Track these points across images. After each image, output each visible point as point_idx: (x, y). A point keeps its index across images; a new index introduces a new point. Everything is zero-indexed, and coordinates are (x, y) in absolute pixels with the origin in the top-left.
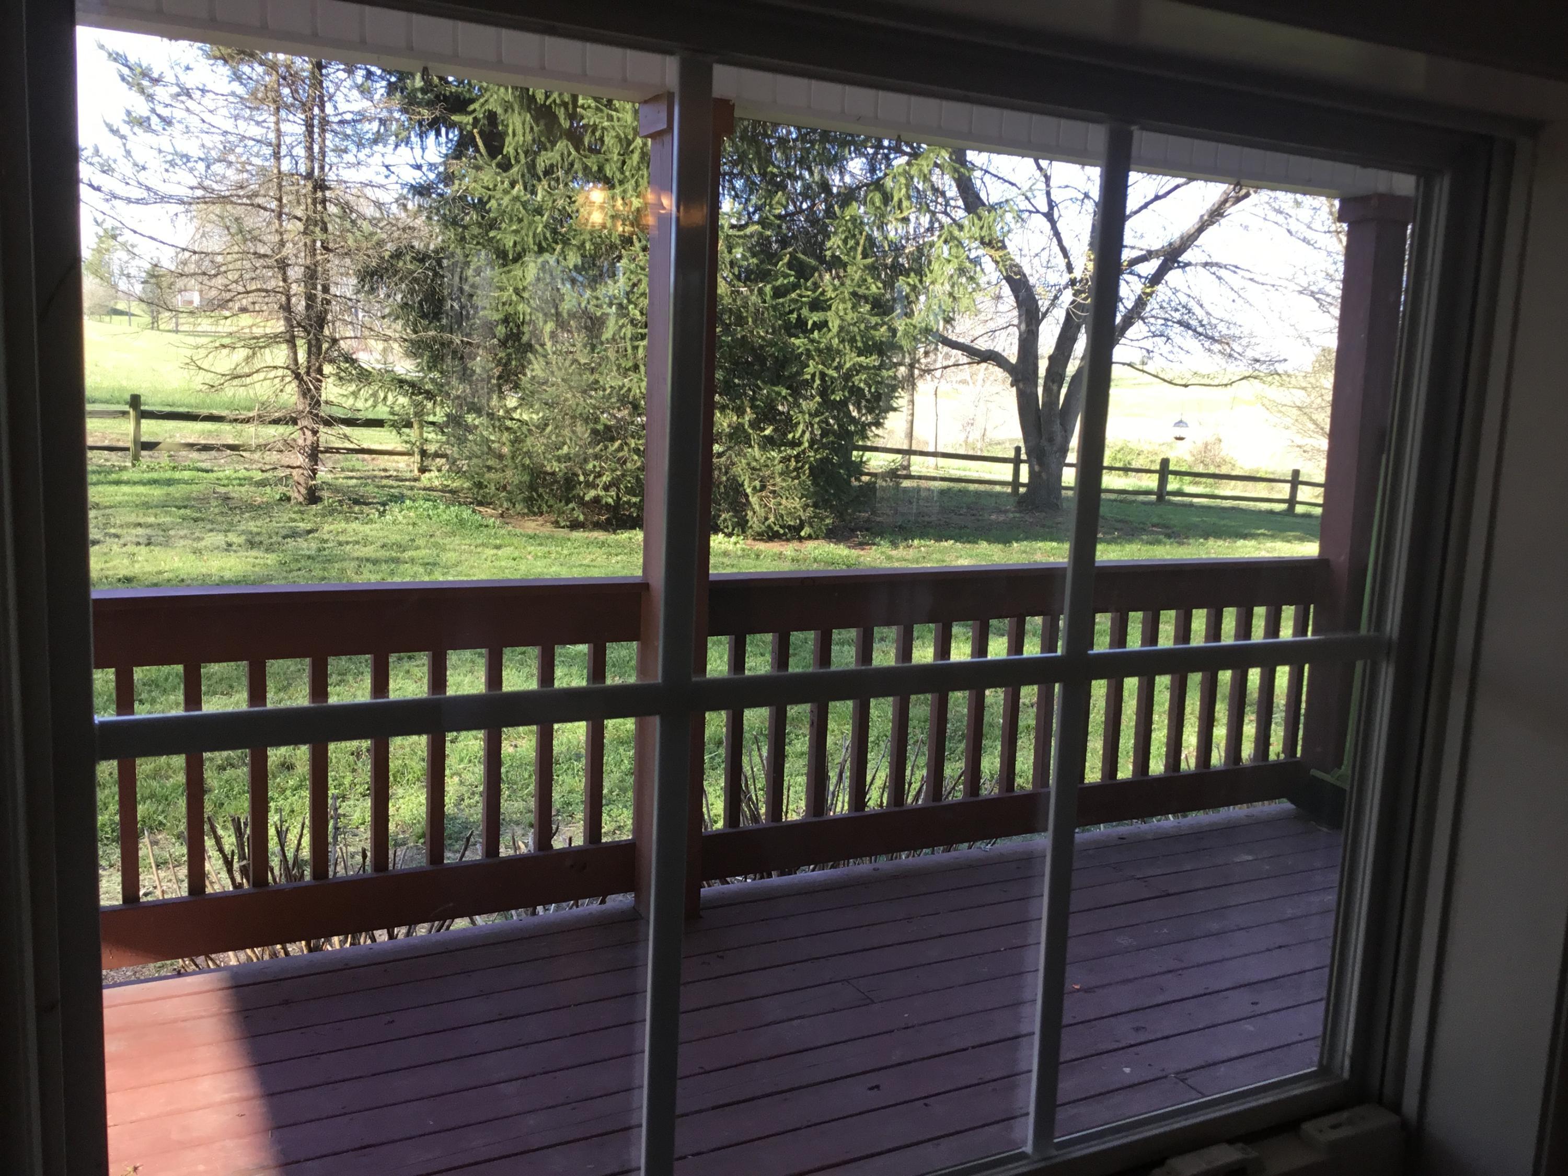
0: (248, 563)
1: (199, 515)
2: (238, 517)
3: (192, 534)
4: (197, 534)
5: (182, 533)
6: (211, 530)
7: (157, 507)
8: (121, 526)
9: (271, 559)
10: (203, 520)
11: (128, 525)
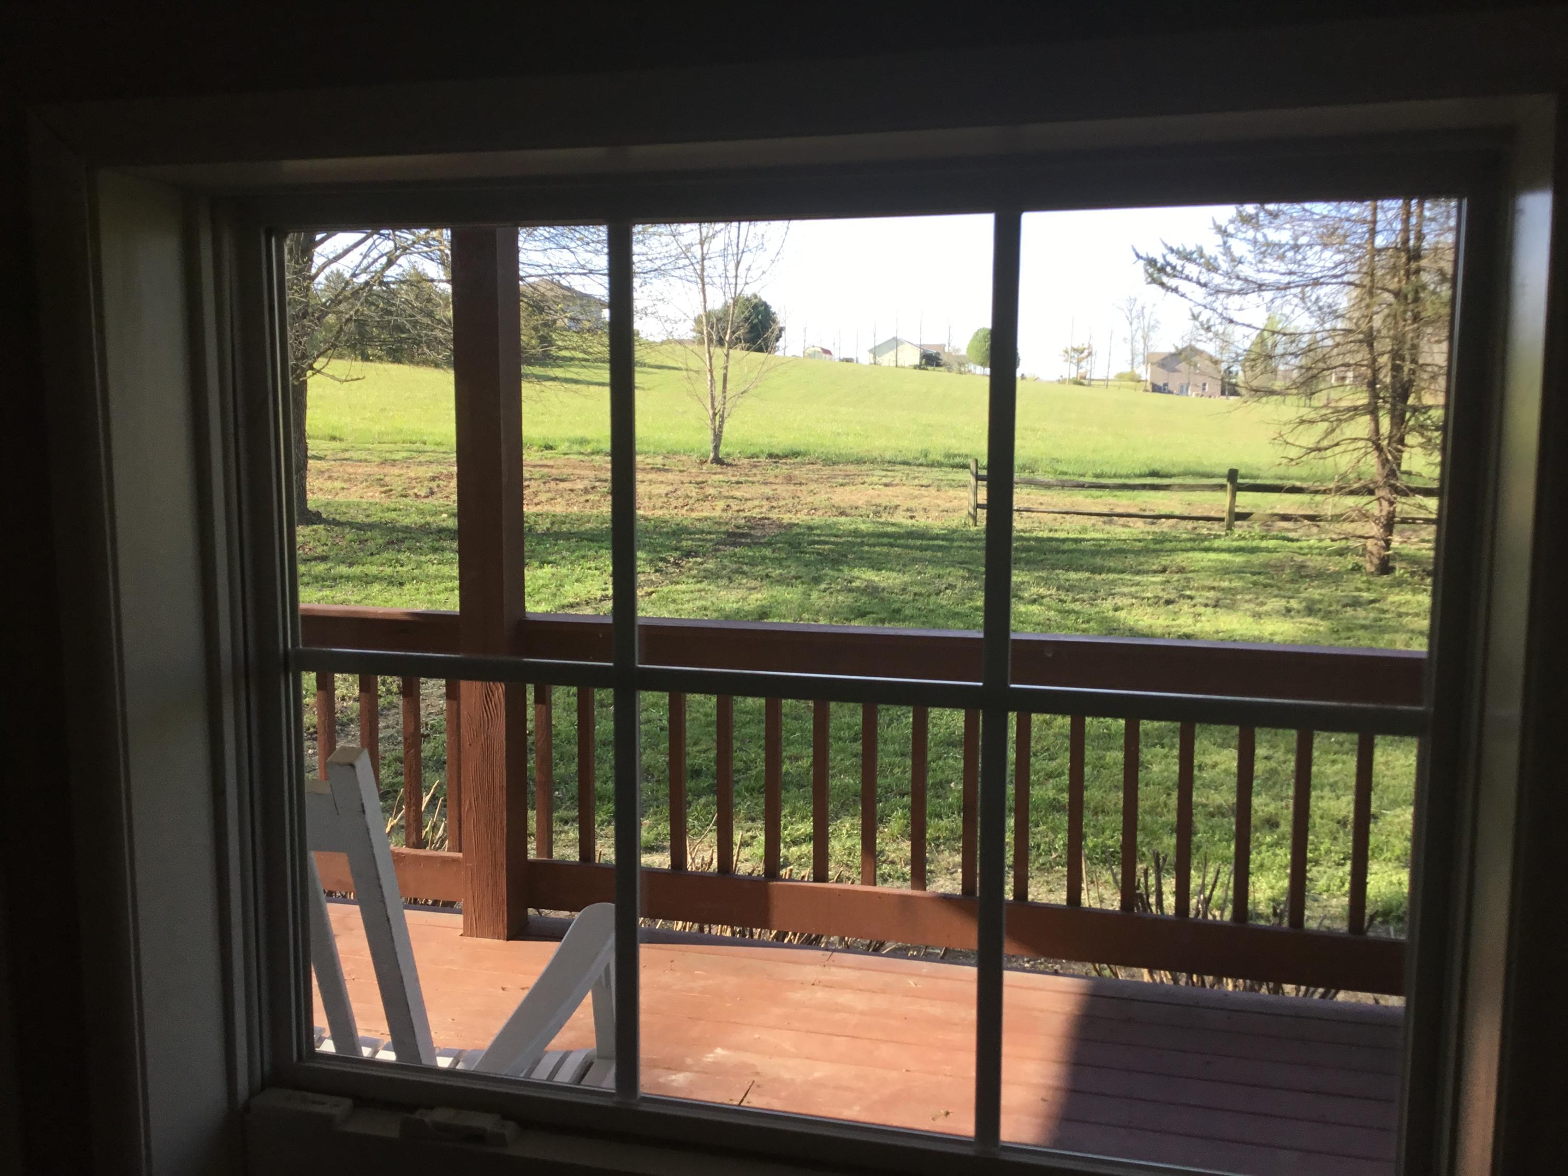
0: (1300, 629)
1: (1269, 581)
2: (1306, 585)
3: (1257, 598)
4: (1261, 599)
5: (1247, 597)
6: (1276, 596)
7: (1234, 572)
8: (1197, 589)
9: (1323, 626)
10: (1272, 586)
11: (1204, 588)
